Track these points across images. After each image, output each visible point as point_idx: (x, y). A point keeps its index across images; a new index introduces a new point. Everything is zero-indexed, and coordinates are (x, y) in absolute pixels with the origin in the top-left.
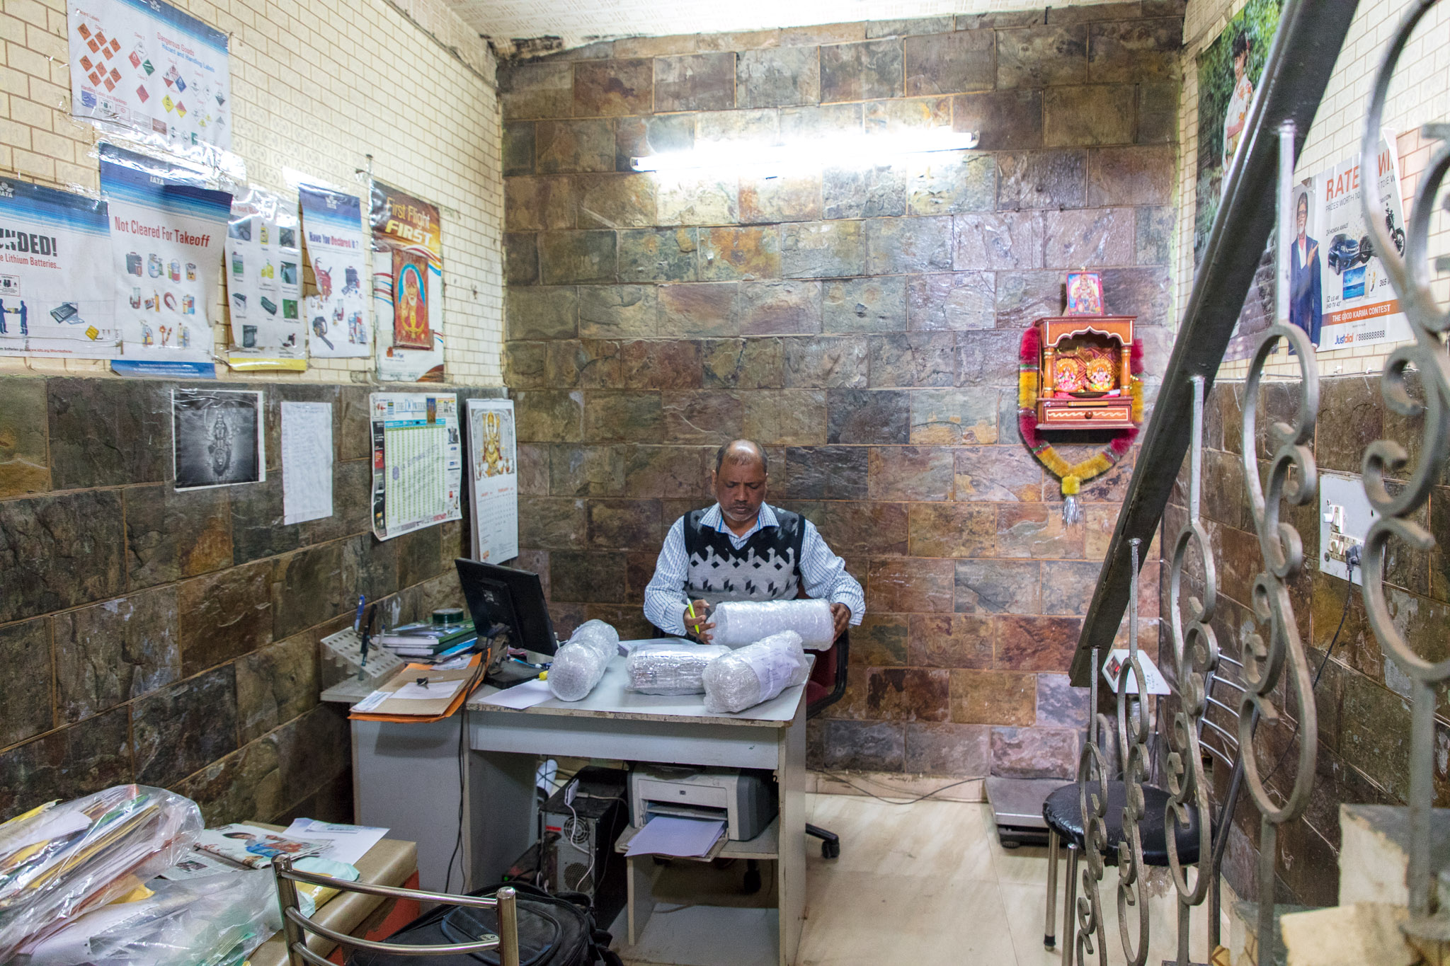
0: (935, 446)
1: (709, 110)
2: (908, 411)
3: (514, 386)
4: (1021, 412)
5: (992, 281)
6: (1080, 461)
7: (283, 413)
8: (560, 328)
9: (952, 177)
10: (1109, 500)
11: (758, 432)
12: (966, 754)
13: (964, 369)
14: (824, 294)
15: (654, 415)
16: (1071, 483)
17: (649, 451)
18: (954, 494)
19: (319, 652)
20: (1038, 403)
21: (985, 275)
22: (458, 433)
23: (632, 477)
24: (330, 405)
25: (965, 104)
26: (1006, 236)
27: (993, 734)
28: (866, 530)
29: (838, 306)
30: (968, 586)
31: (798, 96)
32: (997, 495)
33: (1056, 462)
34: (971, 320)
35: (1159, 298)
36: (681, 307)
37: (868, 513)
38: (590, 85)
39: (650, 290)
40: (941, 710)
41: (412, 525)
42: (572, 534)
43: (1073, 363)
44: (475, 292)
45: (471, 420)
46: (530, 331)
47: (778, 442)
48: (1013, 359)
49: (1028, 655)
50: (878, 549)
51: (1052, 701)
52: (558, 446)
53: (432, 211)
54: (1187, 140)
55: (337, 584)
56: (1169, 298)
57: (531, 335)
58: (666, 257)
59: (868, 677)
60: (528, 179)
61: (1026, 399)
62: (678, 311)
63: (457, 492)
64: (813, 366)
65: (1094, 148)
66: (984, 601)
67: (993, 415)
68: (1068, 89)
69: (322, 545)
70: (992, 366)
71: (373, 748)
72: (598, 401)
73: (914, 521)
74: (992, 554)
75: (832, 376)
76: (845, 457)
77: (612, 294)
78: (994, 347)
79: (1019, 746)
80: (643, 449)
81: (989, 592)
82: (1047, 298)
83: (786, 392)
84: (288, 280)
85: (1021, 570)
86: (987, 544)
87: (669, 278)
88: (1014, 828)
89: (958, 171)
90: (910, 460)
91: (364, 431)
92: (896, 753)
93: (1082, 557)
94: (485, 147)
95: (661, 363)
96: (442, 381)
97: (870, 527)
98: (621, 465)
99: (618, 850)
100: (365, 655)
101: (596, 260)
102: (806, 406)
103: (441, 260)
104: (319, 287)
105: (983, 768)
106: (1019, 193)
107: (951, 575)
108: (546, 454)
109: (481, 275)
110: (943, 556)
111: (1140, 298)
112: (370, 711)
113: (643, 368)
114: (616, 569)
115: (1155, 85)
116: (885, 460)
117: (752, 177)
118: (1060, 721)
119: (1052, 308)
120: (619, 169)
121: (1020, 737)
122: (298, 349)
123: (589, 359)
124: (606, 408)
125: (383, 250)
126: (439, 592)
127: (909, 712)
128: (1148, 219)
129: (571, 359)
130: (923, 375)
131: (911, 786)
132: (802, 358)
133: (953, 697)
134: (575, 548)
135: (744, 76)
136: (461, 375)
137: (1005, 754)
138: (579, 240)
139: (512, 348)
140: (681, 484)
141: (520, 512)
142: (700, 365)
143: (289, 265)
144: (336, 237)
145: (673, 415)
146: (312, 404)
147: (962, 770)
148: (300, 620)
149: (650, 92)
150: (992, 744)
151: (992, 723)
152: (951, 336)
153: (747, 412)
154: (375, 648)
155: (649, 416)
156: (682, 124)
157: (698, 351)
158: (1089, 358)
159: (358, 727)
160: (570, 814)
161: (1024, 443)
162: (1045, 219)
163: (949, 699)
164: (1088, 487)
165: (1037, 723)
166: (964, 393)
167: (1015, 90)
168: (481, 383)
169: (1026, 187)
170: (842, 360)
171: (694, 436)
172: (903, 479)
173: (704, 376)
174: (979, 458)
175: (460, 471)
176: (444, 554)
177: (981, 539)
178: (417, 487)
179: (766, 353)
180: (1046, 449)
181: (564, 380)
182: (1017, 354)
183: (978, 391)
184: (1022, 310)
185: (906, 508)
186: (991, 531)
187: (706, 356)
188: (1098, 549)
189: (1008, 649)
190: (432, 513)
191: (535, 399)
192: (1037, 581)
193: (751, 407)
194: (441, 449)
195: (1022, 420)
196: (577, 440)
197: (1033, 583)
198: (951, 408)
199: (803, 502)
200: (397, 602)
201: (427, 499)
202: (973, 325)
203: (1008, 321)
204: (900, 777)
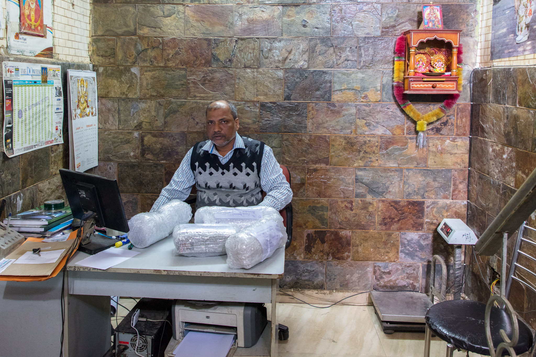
0: (344, 103)
2: (330, 82)
3: (96, 63)
4: (395, 84)
5: (380, 9)
6: (426, 112)
8: (125, 29)
10: (442, 134)
11: (244, 93)
12: (359, 278)
13: (363, 59)
14: (283, 14)
15: (182, 82)
16: (422, 125)
17: (179, 103)
18: (356, 130)
20: (404, 79)
21: (375, 5)
22: (62, 90)
23: (168, 118)
27: (375, 267)
28: (306, 151)
29: (291, 21)
30: (362, 183)
32: (380, 131)
33: (414, 113)
34: (367, 31)
35: (471, 21)
36: (199, 19)
37: (307, 141)
39: (181, 8)
40: (347, 253)
41: (32, 147)
42: (131, 152)
43: (424, 57)
44: (73, 5)
45: (70, 83)
46: (107, 31)
47: (255, 99)
48: (390, 53)
49: (395, 222)
50: (312, 161)
51: (408, 247)
52: (123, 100)
56: (476, 21)
57: (107, 33)
59: (305, 235)
61: (398, 76)
62: (197, 21)
63: (61, 127)
64: (277, 55)
66: (372, 191)
67: (379, 85)
70: (378, 57)
72: (148, 73)
73: (333, 145)
74: (377, 164)
75: (288, 61)
76: (294, 109)
77: (157, 9)
78: (380, 47)
79: (389, 273)
80: (175, 102)
81: (375, 186)
82: (410, 20)
83: (261, 70)
85: (392, 174)
86: (374, 159)
88: (391, 323)
90: (331, 110)
92: (321, 278)
93: (426, 166)
95: (187, 51)
96: (52, 58)
97: (308, 149)
98: (162, 112)
99: (166, 356)
102: (272, 78)
105: (369, 286)
107: (353, 177)
108: (116, 104)
110: (349, 166)
111: (461, 21)
113: (176, 54)
114: (158, 173)
116: (317, 111)
118: (413, 259)
119: (412, 25)
121: (390, 268)
123: (143, 48)
124: (153, 78)
126: (48, 189)
127: (328, 255)
129: (132, 48)
130: (339, 62)
131: (328, 297)
132: (270, 50)
133: (353, 246)
134: (133, 161)
136: (64, 55)
137: (382, 278)
139: (96, 40)
140: (197, 123)
141: (99, 139)
142: (210, 54)
145: (193, 83)
147: (357, 288)
150: (375, 272)
151: (374, 261)
152: (356, 40)
153: (237, 81)
155: (179, 83)
157: (209, 45)
158: (432, 54)
161: (396, 101)
163: (351, 247)
164: (431, 127)
165: (400, 260)
166: (362, 73)
168: (76, 60)
170: (293, 52)
171: (206, 95)
172: (327, 121)
173: (212, 60)
174: (370, 110)
175: (62, 114)
176: (52, 166)
177: (371, 156)
178: (34, 123)
179: (248, 47)
180: (408, 105)
181: (127, 61)
182: (393, 51)
183: (370, 71)
184: (395, 26)
185: (329, 138)
186: (376, 152)
187: (214, 48)
188: (435, 162)
189: (384, 219)
190: (44, 140)
191: (110, 71)
192: (401, 180)
193: (239, 79)
194: (50, 100)
195: (395, 89)
196: (135, 96)
197: (398, 181)
198: (355, 81)
199: (269, 134)
200: (20, 196)
201: (41, 131)
202: (368, 34)
203: (387, 32)
204: (322, 292)
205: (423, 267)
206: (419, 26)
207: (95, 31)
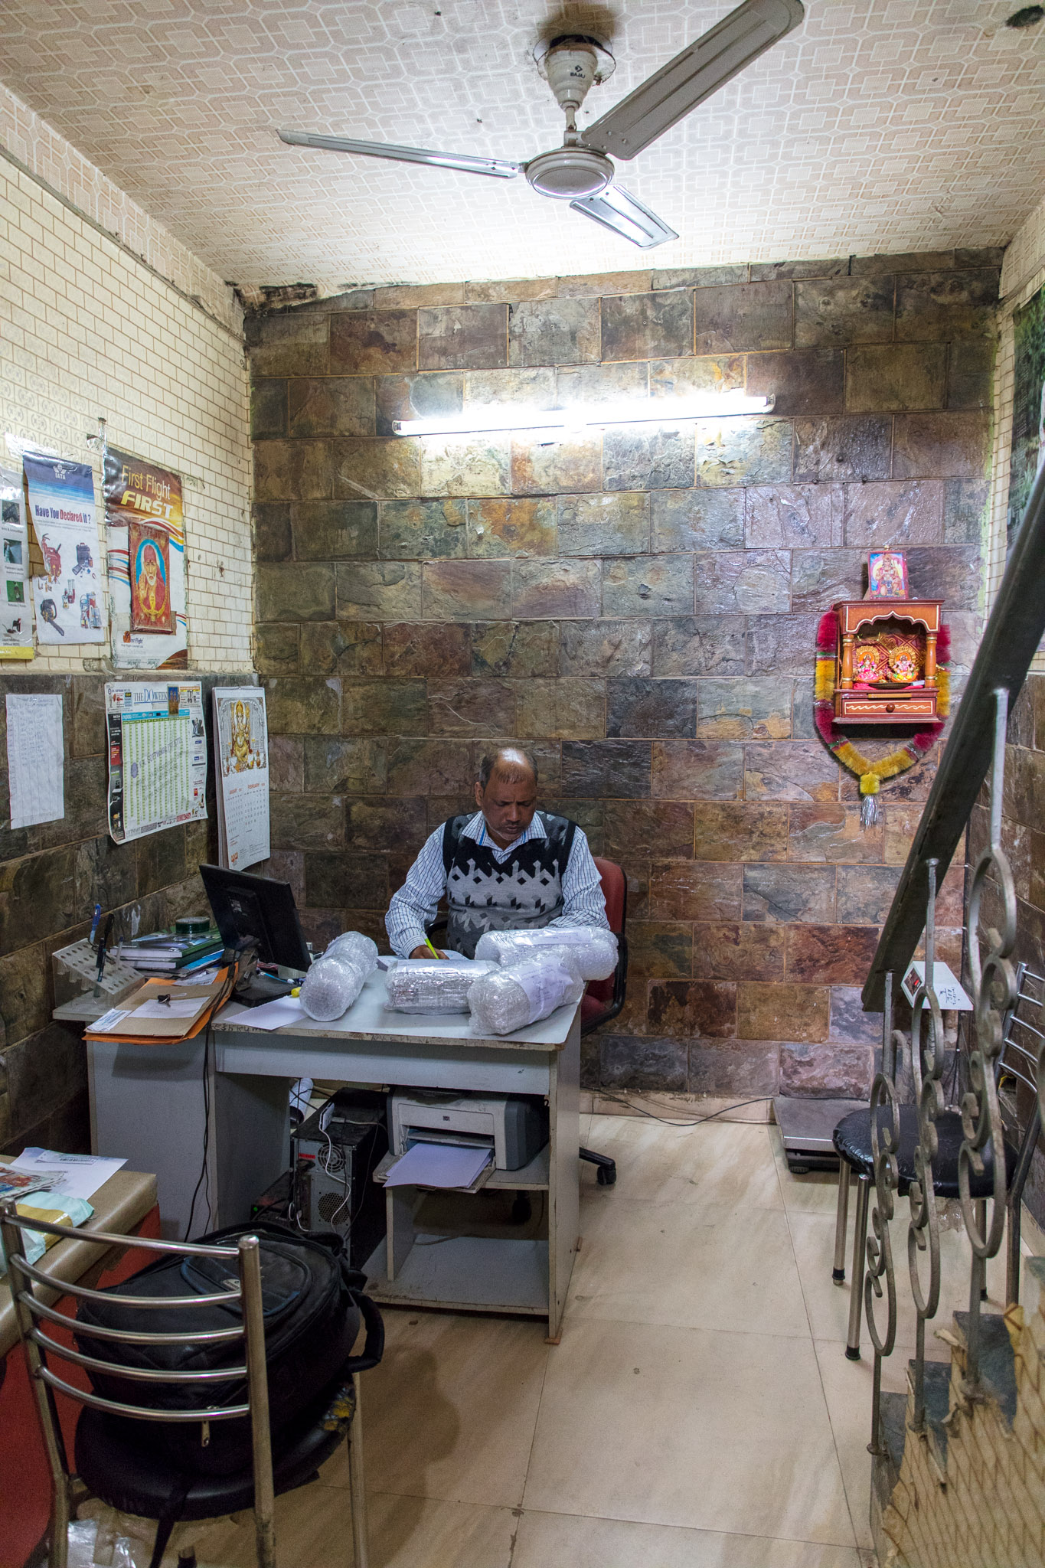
0: (723, 742)
1: (478, 368)
2: (694, 702)
3: (265, 672)
4: (816, 704)
5: (788, 560)
6: (881, 757)
7: (8, 706)
8: (314, 608)
9: (745, 445)
10: (911, 800)
11: (532, 724)
12: (752, 1072)
13: (756, 657)
14: (604, 573)
15: (419, 705)
16: (870, 781)
17: (413, 744)
18: (744, 792)
19: (50, 967)
20: (835, 694)
21: (780, 554)
22: (203, 725)
23: (394, 772)
24: (60, 697)
25: (761, 362)
26: (803, 511)
27: (782, 1051)
28: (648, 832)
29: (619, 587)
30: (756, 892)
31: (577, 354)
32: (790, 794)
33: (855, 759)
34: (764, 603)
35: (969, 580)
36: (449, 587)
37: (650, 814)
38: (348, 339)
39: (415, 567)
40: (728, 1025)
41: (154, 826)
42: (329, 834)
43: (874, 651)
44: (222, 569)
45: (218, 710)
46: (282, 612)
47: (553, 736)
48: (809, 645)
49: (821, 967)
50: (661, 852)
51: (846, 1015)
52: (313, 739)
53: (173, 480)
54: (1002, 405)
55: (71, 893)
56: (979, 580)
57: (284, 616)
58: (432, 531)
59: (649, 989)
60: (279, 443)
61: (823, 689)
62: (445, 591)
63: (202, 790)
64: (591, 653)
65: (901, 414)
66: (775, 908)
67: (786, 707)
68: (873, 347)
69: (53, 850)
70: (785, 653)
71: (111, 1071)
72: (357, 689)
73: (700, 822)
74: (784, 858)
75: (613, 663)
76: (626, 752)
77: (372, 571)
78: (790, 633)
79: (810, 1064)
80: (407, 742)
81: (780, 899)
82: (846, 580)
83: (562, 680)
84: (12, 559)
85: (815, 875)
86: (778, 847)
87: (434, 555)
88: (803, 1152)
89: (752, 439)
90: (697, 755)
91: (99, 724)
92: (679, 1070)
93: (881, 861)
94: (232, 408)
95: (426, 648)
96: (186, 668)
97: (653, 828)
98: (382, 760)
99: (376, 1180)
100: (101, 970)
101: (355, 534)
102: (584, 696)
103: (184, 534)
104: (47, 567)
105: (771, 1087)
106: (818, 463)
107: (740, 881)
108: (300, 746)
109: (229, 550)
110: (732, 860)
111: (948, 579)
112: (106, 1031)
113: (406, 653)
114: (376, 872)
115: (967, 344)
116: (669, 756)
117: (526, 442)
118: (855, 1037)
119: (852, 590)
120: (380, 433)
121: (812, 1054)
122: (24, 637)
123: (347, 643)
124: (365, 697)
125: (118, 524)
126: (183, 898)
127: (692, 1027)
128: (958, 493)
129: (328, 643)
130: (711, 663)
131: (693, 1106)
132: (580, 643)
133: (740, 1011)
134: (331, 849)
135: (517, 330)
136: (205, 661)
137: (796, 1072)
138: (336, 512)
139: (264, 629)
140: (447, 780)
141: (273, 809)
142: (469, 651)
143: (13, 543)
144: (66, 510)
145: (441, 707)
146: (40, 695)
147: (749, 1090)
148: (30, 933)
149: (414, 347)
150: (782, 1062)
151: (781, 1040)
152: (742, 620)
153: (519, 702)
154: (112, 962)
155: (412, 706)
156: (449, 383)
157: (466, 635)
158: (891, 646)
159: (93, 1048)
160: (325, 1141)
161: (820, 737)
162: (846, 493)
163: (736, 1014)
164: (889, 786)
165: (830, 1039)
166: (756, 683)
167: (815, 348)
168: (229, 669)
169: (825, 457)
170: (624, 645)
171: (462, 728)
172: (688, 776)
173: (473, 663)
174: (771, 754)
175: (205, 766)
176: (188, 858)
177: (773, 842)
178: (158, 784)
179: (540, 638)
180: (842, 744)
181: (320, 667)
182: (814, 641)
183: (770, 681)
184: (819, 593)
185: (692, 807)
186: (783, 833)
187: (475, 641)
188: (899, 853)
189: (800, 960)
190: (174, 813)
191: (288, 686)
192: (832, 887)
193: (523, 697)
194: (184, 743)
195: (817, 713)
196: (335, 732)
197: (827, 889)
198: (741, 699)
199: (581, 800)
200: (136, 910)
201: (169, 798)
202: (765, 609)
203: (804, 605)
204: (682, 1096)
205: (875, 1054)
206: (864, 592)
207: (262, 613)
